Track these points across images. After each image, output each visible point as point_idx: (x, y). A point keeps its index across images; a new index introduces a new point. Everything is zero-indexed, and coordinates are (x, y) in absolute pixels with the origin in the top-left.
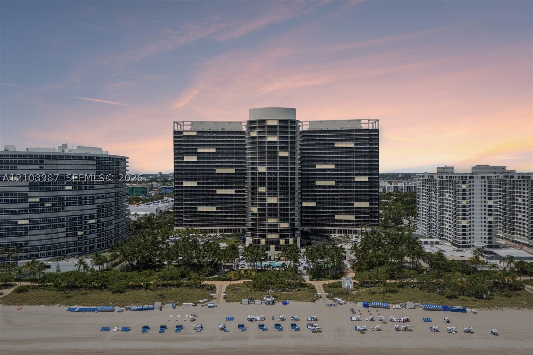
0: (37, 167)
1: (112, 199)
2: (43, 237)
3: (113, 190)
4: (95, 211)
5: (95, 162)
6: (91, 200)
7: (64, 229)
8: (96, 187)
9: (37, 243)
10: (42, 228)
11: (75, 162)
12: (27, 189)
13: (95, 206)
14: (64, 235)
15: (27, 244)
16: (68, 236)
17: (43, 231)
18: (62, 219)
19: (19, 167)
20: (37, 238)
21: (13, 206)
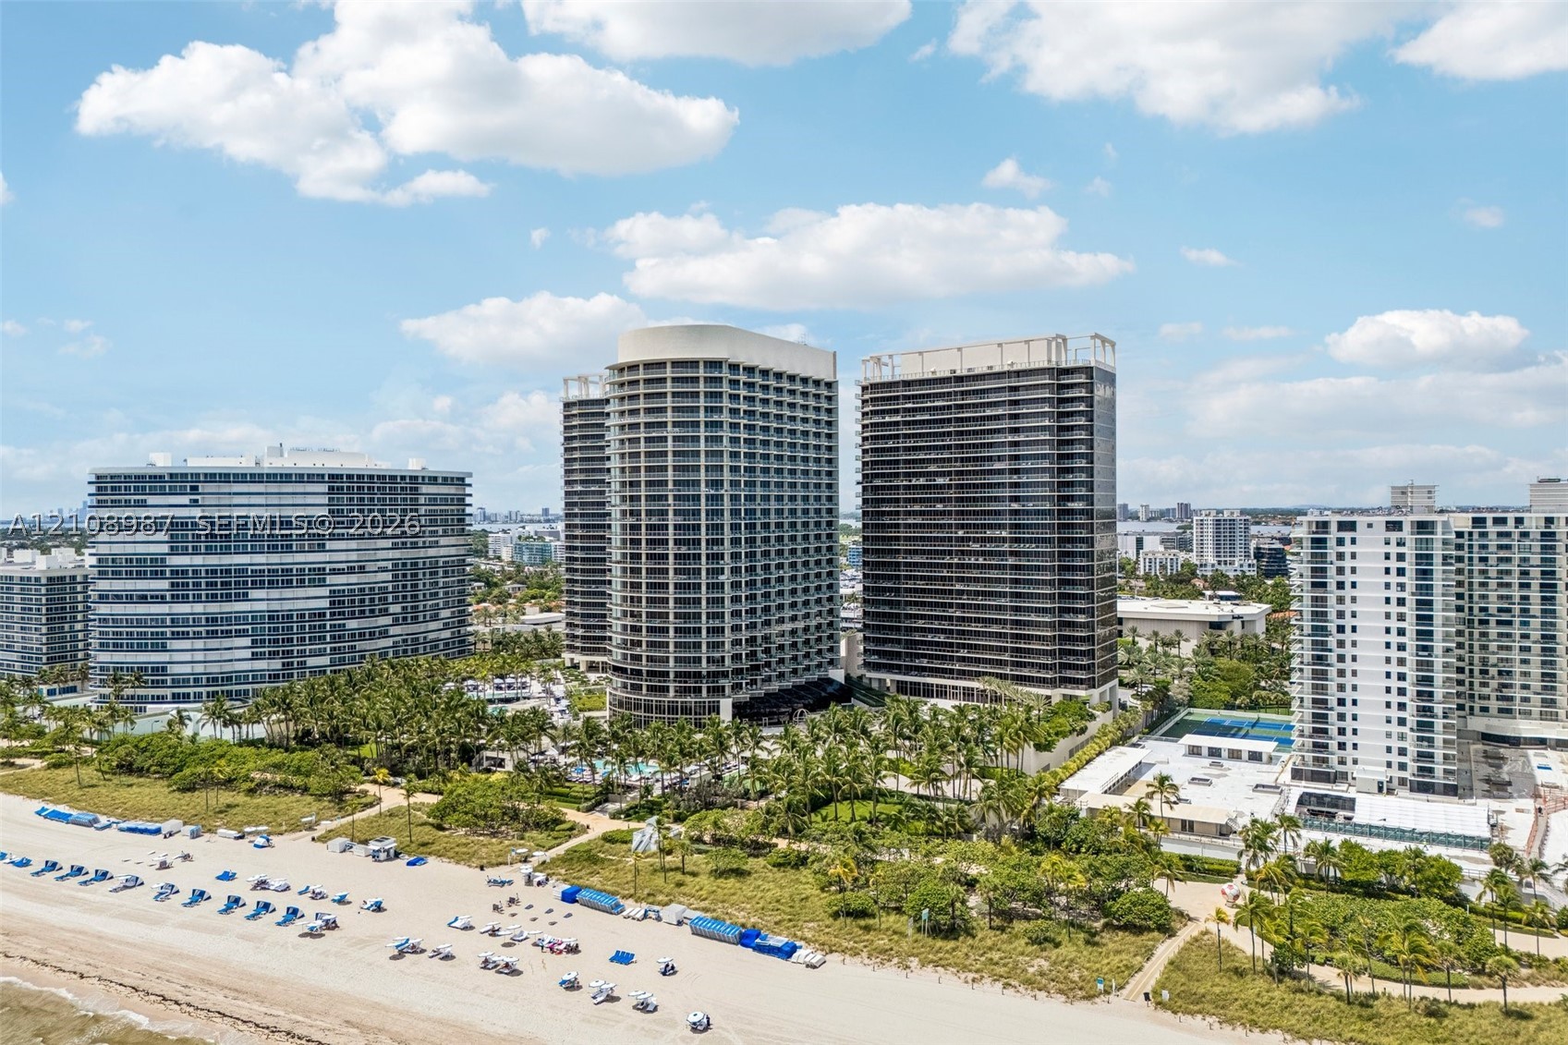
0: (185, 500)
1: (388, 576)
2: (199, 656)
3: (391, 554)
4: (325, 603)
5: (324, 488)
6: (317, 576)
7: (247, 641)
8: (329, 545)
9: (187, 669)
10: (197, 636)
11: (273, 488)
12: (165, 548)
13: (325, 591)
14: (248, 653)
15: (164, 669)
16: (255, 657)
17: (199, 644)
18: (240, 618)
19: (151, 500)
20: (187, 657)
21: (142, 585)
